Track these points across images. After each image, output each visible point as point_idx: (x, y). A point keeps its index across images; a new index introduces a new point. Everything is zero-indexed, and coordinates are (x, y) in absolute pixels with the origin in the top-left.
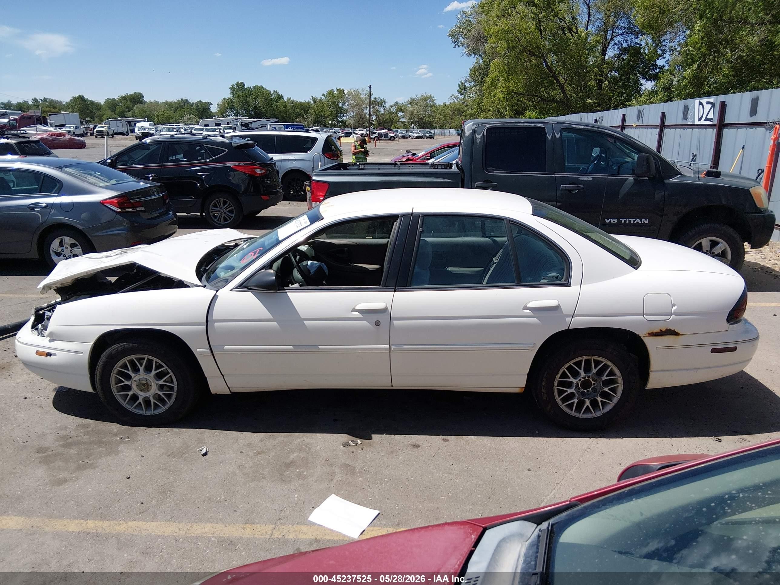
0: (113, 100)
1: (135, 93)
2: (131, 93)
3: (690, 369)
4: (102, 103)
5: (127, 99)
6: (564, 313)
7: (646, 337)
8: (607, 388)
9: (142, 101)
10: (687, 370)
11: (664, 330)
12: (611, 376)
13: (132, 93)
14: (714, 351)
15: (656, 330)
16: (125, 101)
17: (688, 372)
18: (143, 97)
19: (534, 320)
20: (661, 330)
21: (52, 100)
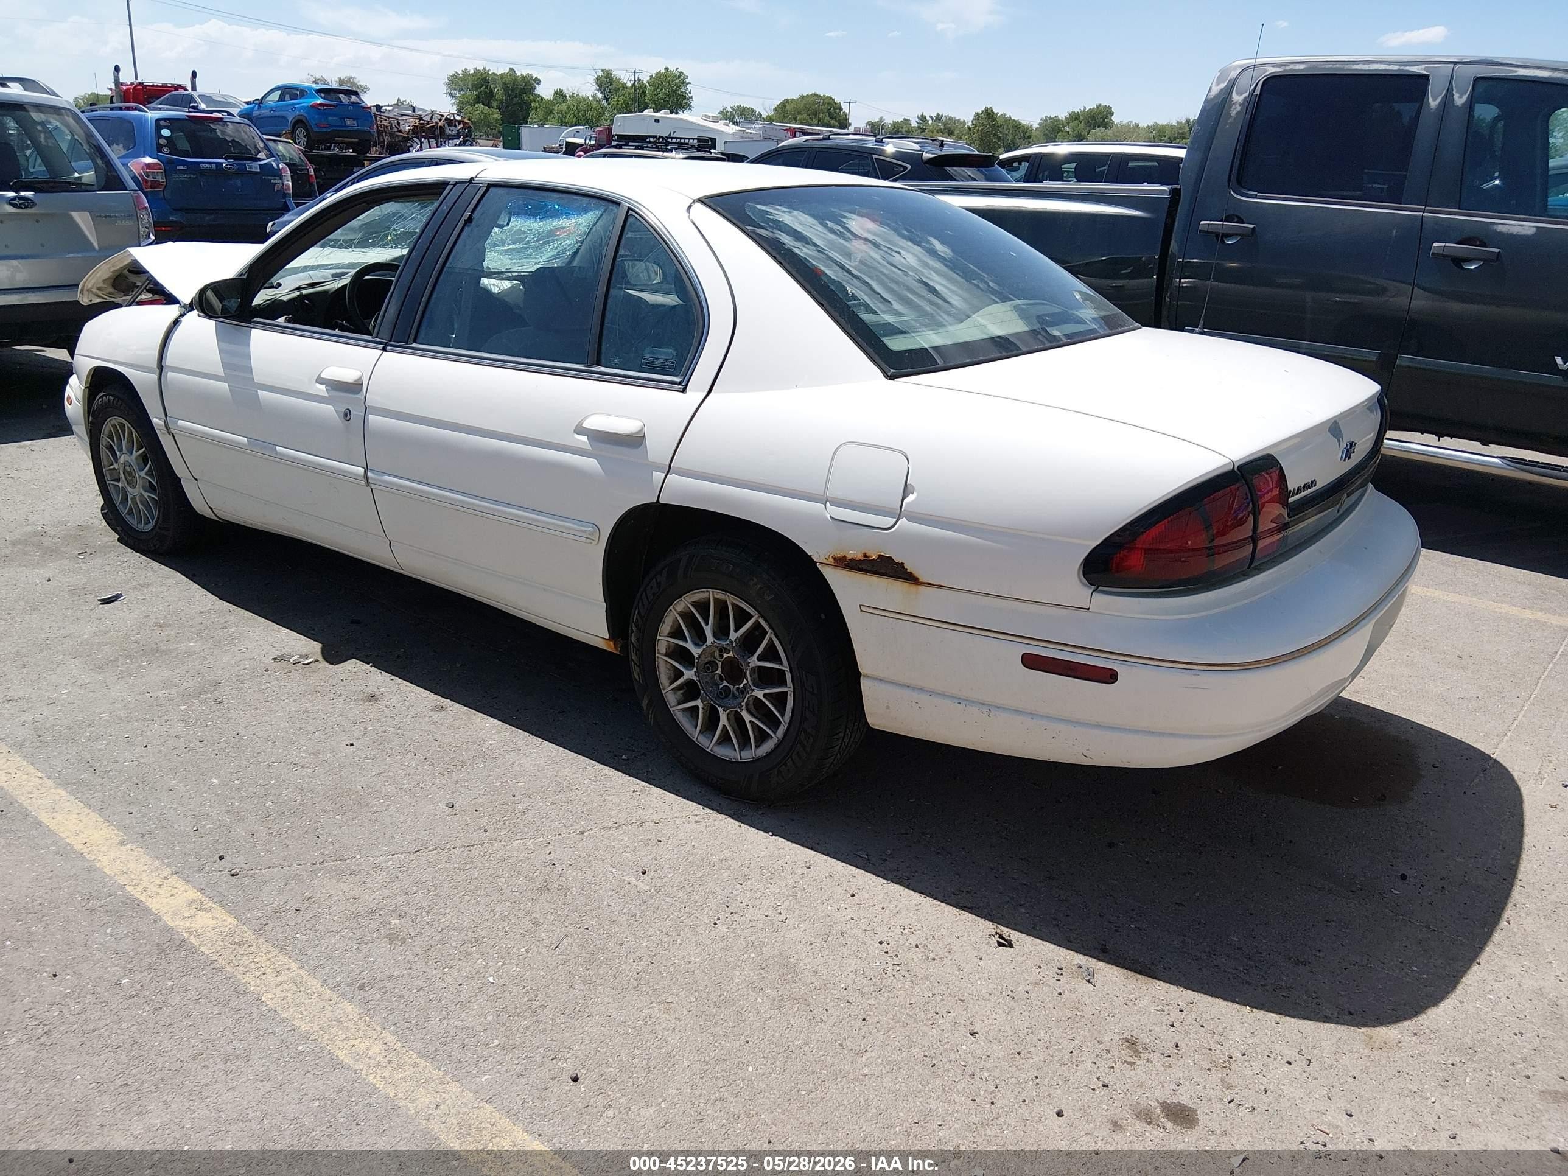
0: (1056, 120)
1: (1099, 106)
2: (1091, 105)
3: (970, 702)
4: (1035, 126)
5: (1081, 118)
6: (650, 459)
7: (826, 567)
8: (763, 692)
9: (1107, 123)
10: (960, 700)
11: (874, 557)
12: (770, 661)
13: (1093, 106)
14: (1031, 661)
15: (855, 553)
16: (1077, 122)
17: (962, 706)
18: (1112, 114)
19: (591, 464)
20: (865, 556)
21: (950, 119)
